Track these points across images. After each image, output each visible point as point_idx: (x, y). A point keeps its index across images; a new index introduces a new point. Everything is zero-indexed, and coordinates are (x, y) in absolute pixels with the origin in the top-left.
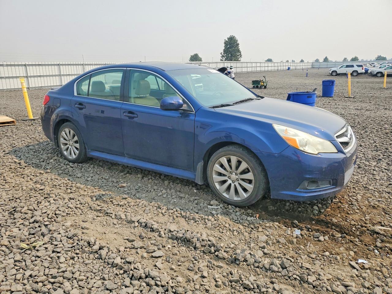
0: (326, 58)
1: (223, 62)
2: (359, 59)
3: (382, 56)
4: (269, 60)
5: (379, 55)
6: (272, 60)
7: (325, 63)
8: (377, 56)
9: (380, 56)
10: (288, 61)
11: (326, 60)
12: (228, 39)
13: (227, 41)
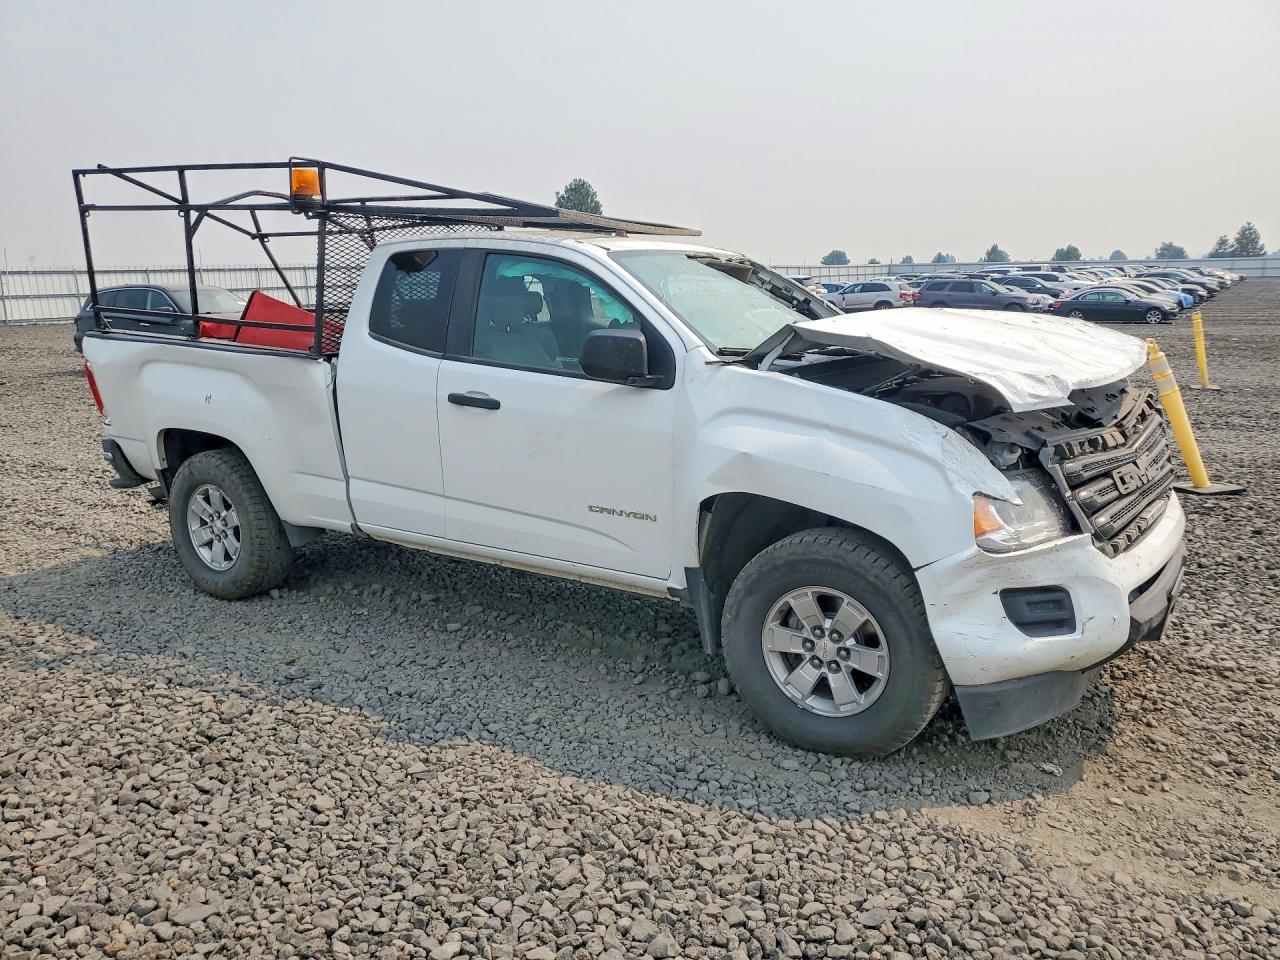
0: (994, 249)
2: (1080, 256)
3: (1177, 244)
4: (836, 259)
5: (1167, 242)
6: (845, 257)
8: (1159, 246)
9: (1170, 245)
11: (995, 255)
12: (567, 191)
13: (563, 197)
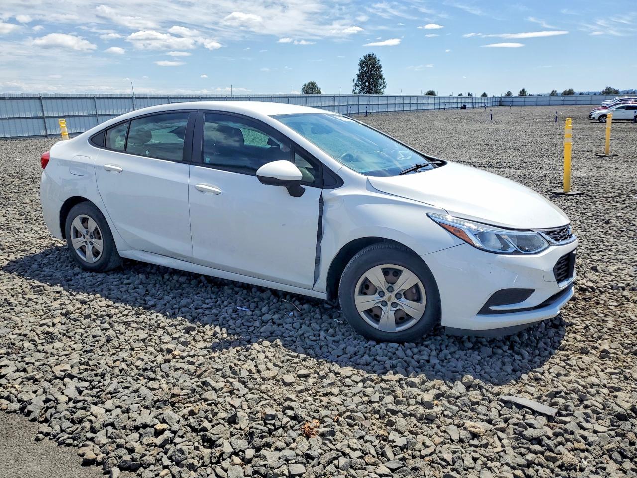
1: (357, 94)
7: (522, 99)
10: (461, 95)
